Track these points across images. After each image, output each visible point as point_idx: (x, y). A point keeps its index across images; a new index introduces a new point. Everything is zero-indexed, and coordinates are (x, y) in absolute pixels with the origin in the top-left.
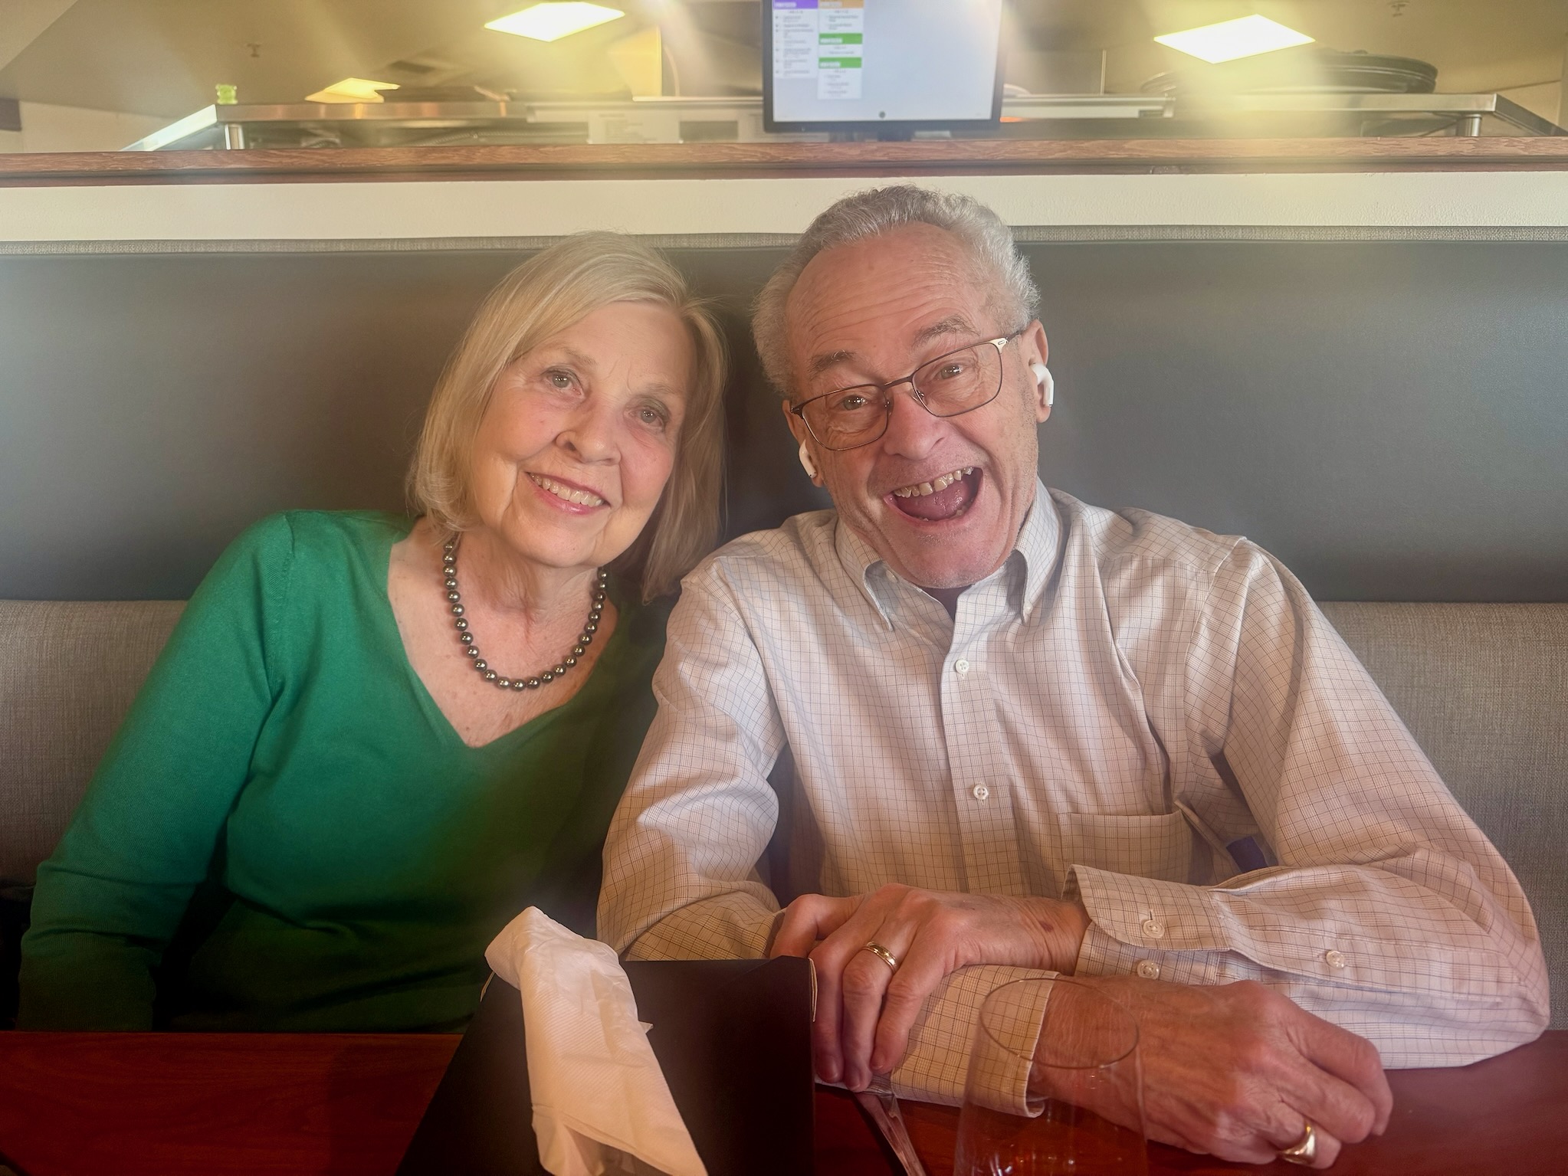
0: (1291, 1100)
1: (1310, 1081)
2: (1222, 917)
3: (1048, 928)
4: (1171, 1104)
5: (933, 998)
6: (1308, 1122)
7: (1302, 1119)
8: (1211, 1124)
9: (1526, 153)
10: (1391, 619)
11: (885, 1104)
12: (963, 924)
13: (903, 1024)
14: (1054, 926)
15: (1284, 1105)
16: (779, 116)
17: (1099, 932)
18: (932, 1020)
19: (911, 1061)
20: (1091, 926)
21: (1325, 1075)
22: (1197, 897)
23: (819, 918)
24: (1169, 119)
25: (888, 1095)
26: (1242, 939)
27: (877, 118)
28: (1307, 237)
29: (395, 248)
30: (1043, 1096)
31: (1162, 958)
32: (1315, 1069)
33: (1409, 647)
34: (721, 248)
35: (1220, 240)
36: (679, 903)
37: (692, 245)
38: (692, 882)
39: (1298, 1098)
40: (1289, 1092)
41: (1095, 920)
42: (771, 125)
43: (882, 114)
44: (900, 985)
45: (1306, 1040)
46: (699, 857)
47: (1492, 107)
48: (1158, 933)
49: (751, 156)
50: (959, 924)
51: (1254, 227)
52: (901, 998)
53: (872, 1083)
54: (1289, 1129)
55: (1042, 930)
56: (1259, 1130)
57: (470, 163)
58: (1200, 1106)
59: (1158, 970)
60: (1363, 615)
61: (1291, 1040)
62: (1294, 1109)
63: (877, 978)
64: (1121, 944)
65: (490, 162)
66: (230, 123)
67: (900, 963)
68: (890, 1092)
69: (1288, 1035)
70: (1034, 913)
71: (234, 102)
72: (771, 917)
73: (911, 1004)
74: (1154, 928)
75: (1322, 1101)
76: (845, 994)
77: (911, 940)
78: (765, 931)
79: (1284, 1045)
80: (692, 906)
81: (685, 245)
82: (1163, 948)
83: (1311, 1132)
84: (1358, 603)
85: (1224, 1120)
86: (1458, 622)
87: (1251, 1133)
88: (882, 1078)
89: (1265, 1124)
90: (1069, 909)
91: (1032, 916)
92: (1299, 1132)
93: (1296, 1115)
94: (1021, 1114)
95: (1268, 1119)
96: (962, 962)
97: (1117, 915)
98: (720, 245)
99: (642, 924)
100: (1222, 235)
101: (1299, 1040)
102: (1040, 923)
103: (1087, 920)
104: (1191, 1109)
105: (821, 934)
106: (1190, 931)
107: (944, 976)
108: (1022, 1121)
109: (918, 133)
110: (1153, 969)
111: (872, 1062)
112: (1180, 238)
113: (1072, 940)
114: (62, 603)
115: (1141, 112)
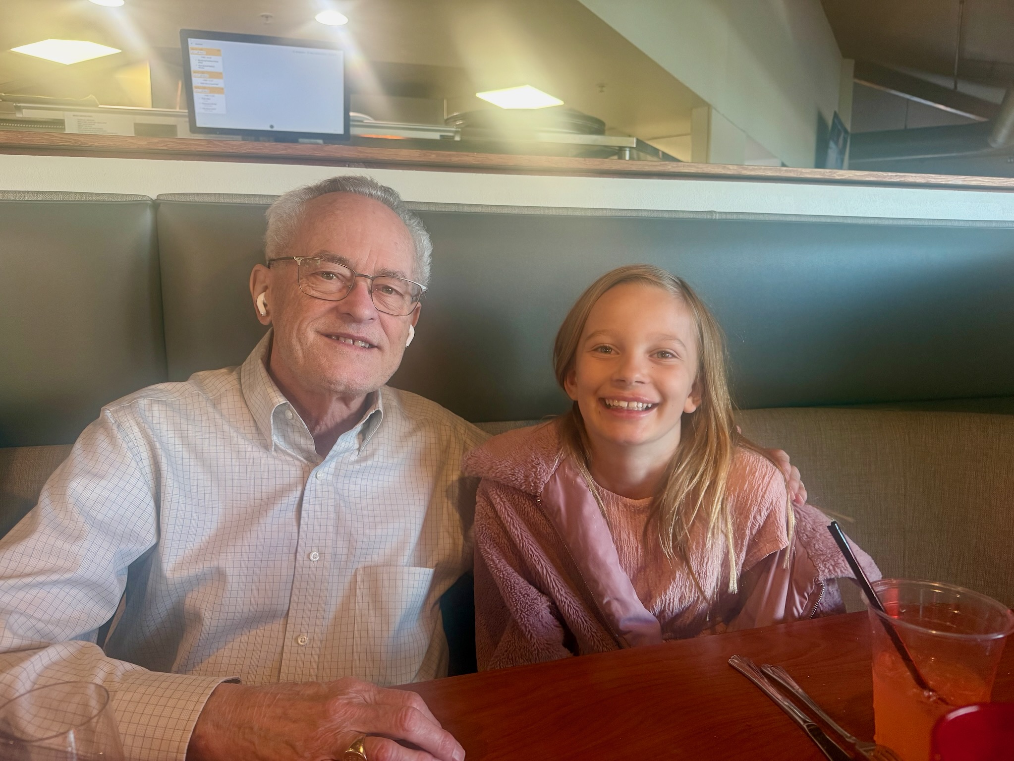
16: (200, 123)
27: (269, 129)
42: (194, 129)
43: (272, 127)
47: (634, 145)
109: (301, 140)
115: (441, 136)
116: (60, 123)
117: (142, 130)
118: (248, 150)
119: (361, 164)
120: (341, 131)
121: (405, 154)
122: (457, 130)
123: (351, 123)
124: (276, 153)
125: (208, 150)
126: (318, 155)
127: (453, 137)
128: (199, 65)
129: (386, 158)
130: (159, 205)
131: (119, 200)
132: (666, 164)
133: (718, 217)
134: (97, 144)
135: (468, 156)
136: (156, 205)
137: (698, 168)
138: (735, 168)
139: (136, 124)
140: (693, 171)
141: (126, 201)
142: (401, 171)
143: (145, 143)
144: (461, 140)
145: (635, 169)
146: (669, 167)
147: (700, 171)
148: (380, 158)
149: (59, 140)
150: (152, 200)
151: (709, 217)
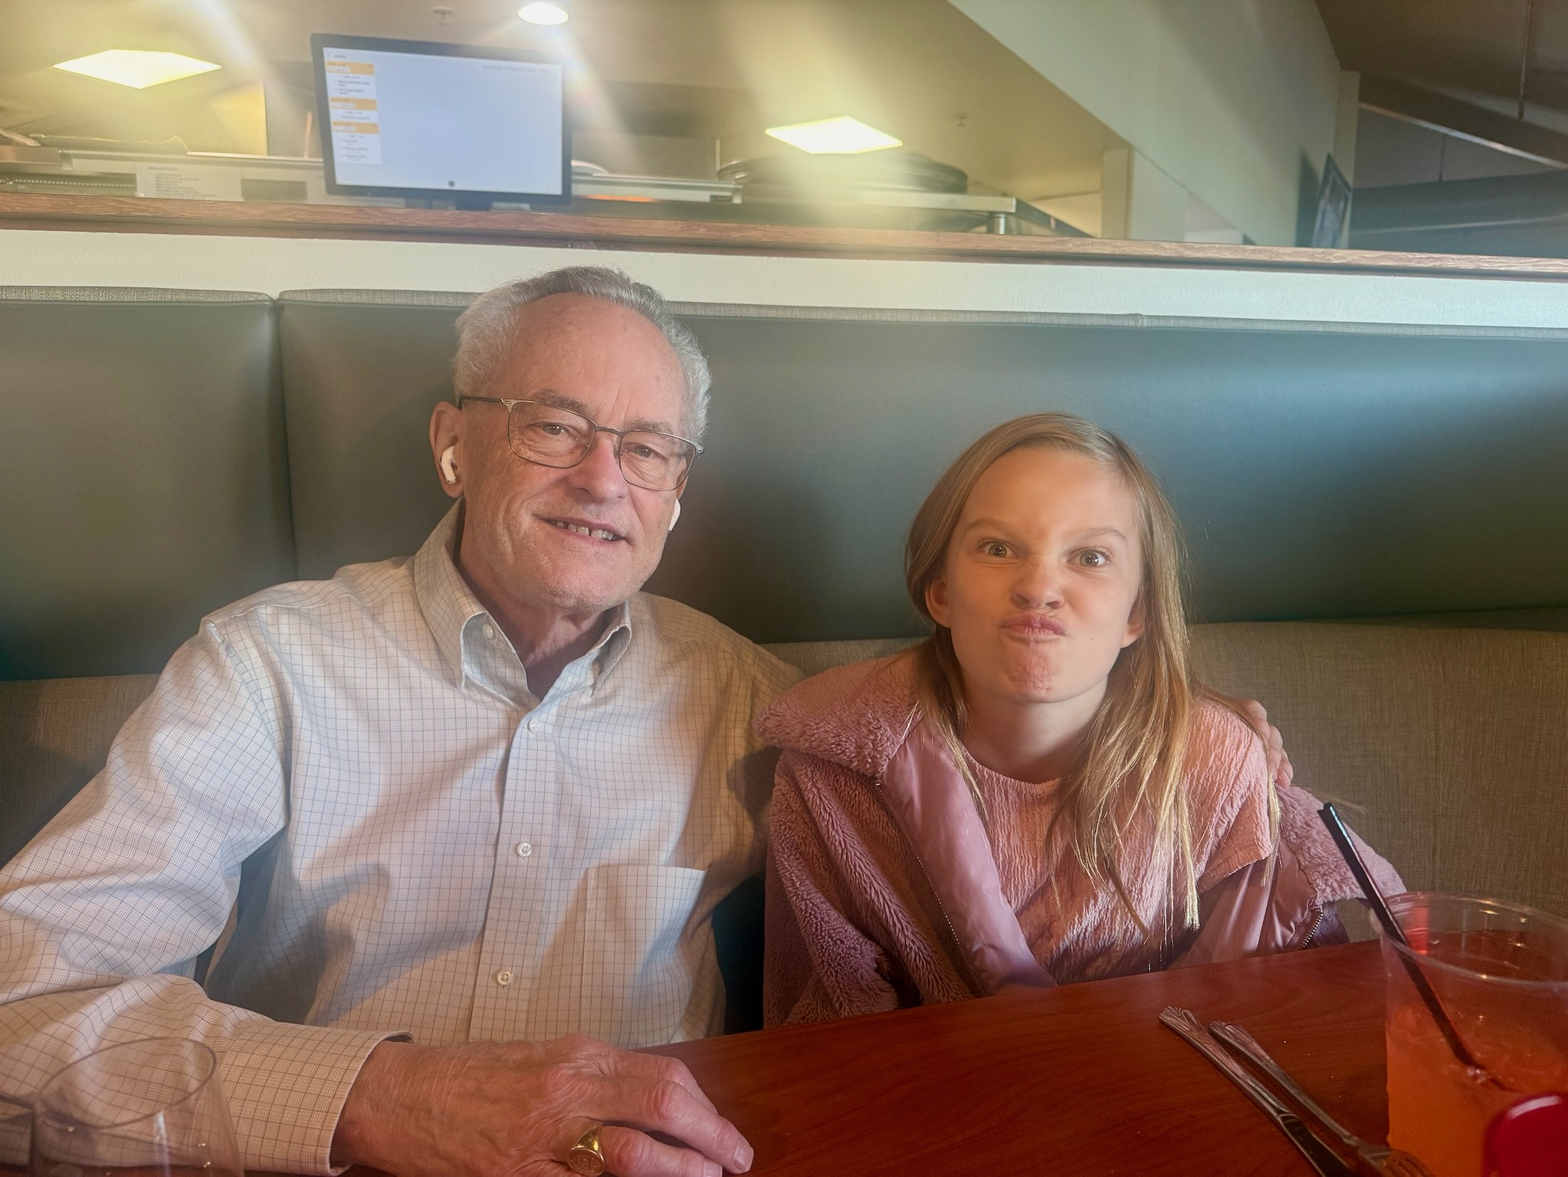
16: (342, 178)
24: (737, 205)
27: (448, 187)
42: (333, 188)
43: (451, 184)
47: (1013, 209)
109: (495, 204)
115: (712, 197)
116: (129, 179)
117: (253, 190)
118: (418, 222)
119: (591, 243)
120: (556, 189)
121: (660, 227)
122: (737, 186)
123: (574, 177)
124: (462, 226)
125: (356, 223)
126: (526, 229)
127: (731, 198)
128: (341, 90)
129: (629, 234)
130: (282, 307)
131: (222, 300)
132: (1066, 241)
133: (1146, 323)
134: (187, 215)
135: (755, 229)
136: (277, 308)
137: (1115, 247)
138: (1173, 247)
139: (244, 182)
140: (1107, 252)
141: (232, 302)
142: (652, 254)
143: (262, 212)
144: (743, 202)
145: (1016, 249)
146: (1070, 245)
147: (1118, 251)
148: (621, 234)
149: (130, 208)
150: (272, 299)
151: (1132, 323)
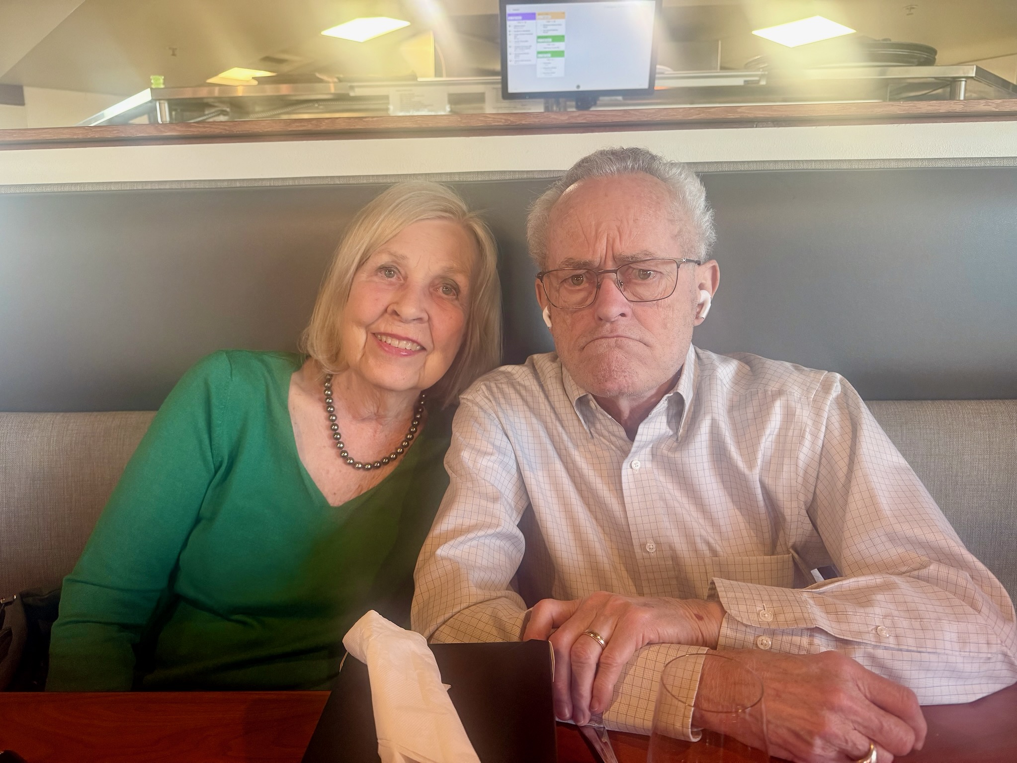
0: (861, 729)
1: (873, 716)
2: (810, 607)
3: (700, 618)
4: (783, 732)
5: (629, 664)
6: (872, 742)
7: (867, 740)
8: (810, 745)
9: (997, 110)
10: (916, 412)
11: (599, 734)
12: (647, 617)
13: (610, 682)
14: (704, 617)
15: (856, 732)
16: (511, 89)
17: (732, 620)
18: (628, 679)
19: (616, 705)
20: (726, 615)
21: (882, 712)
22: (793, 595)
23: (554, 614)
24: (763, 86)
25: (601, 728)
26: (823, 622)
27: (575, 89)
28: (856, 167)
29: (272, 184)
30: (701, 727)
31: (773, 633)
32: (876, 708)
33: (928, 430)
34: (480, 181)
35: (800, 169)
36: (464, 605)
37: (461, 180)
38: (471, 591)
39: (865, 727)
40: (859, 723)
41: (728, 611)
42: (507, 96)
43: (578, 86)
44: (607, 657)
45: (869, 689)
46: (476, 576)
47: (973, 73)
48: (769, 618)
49: (498, 122)
50: (644, 617)
51: (822, 160)
52: (609, 665)
53: (590, 720)
54: (860, 747)
55: (697, 619)
56: (840, 748)
57: (319, 129)
58: (802, 733)
59: (770, 643)
60: (898, 409)
61: (859, 689)
62: (862, 734)
63: (593, 653)
64: (746, 626)
65: (332, 128)
66: (160, 100)
67: (607, 643)
68: (602, 726)
69: (857, 685)
70: (691, 608)
71: (162, 86)
72: (523, 615)
73: (615, 669)
74: (766, 615)
75: (881, 729)
76: (573, 663)
77: (614, 628)
78: (519, 623)
79: (855, 693)
80: (472, 607)
81: (457, 179)
82: (773, 627)
83: (874, 748)
84: (894, 401)
85: (818, 742)
86: (960, 412)
87: (836, 750)
88: (597, 717)
89: (844, 744)
90: (713, 606)
91: (690, 611)
92: (866, 749)
93: (864, 738)
94: (687, 740)
95: (847, 742)
96: (646, 641)
97: (743, 608)
98: (479, 179)
99: (440, 620)
100: (801, 166)
101: (865, 689)
102: (695, 615)
103: (724, 612)
104: (797, 735)
105: (555, 625)
106: (790, 616)
107: (636, 651)
108: (687, 744)
109: (601, 98)
110: (766, 641)
111: (591, 707)
112: (774, 169)
113: (715, 625)
114: (62, 414)
116: (385, 98)
119: (769, 123)
120: (645, 85)
122: (763, 73)
139: (450, 95)
